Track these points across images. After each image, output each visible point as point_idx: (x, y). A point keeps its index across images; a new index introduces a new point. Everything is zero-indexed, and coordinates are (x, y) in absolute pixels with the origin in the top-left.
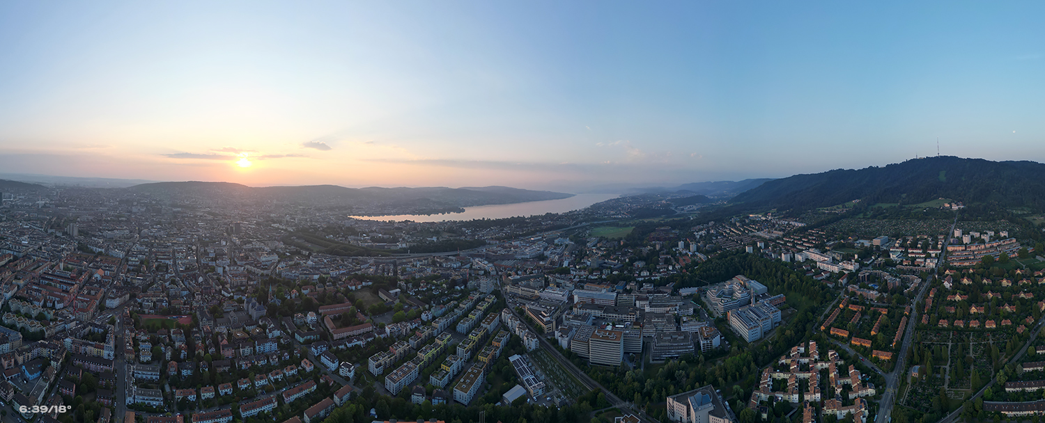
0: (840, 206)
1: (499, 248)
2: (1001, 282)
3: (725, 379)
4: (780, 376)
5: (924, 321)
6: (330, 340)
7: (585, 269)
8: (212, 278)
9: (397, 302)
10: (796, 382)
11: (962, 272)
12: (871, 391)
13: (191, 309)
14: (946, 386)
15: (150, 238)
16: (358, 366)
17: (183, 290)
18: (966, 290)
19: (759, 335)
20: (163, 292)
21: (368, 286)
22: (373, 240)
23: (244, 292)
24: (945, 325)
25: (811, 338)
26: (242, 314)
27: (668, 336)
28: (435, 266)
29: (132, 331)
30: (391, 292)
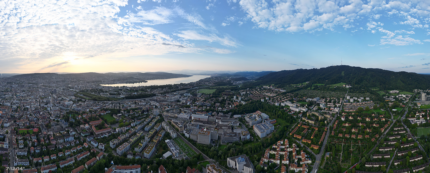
0: (301, 84)
1: (161, 97)
2: (366, 119)
3: (251, 152)
4: (273, 152)
5: (333, 134)
6: (94, 135)
7: (196, 106)
8: (46, 112)
9: (121, 119)
10: (279, 155)
11: (349, 114)
12: (310, 162)
13: (38, 125)
14: (341, 161)
15: (20, 97)
16: (105, 144)
17: (34, 118)
18: (351, 122)
19: (265, 136)
20: (27, 119)
21: (109, 113)
22: (111, 94)
23: (59, 117)
24: (341, 136)
25: (285, 138)
26: (58, 126)
27: (229, 134)
28: (136, 104)
29: (15, 136)
30: (118, 115)
